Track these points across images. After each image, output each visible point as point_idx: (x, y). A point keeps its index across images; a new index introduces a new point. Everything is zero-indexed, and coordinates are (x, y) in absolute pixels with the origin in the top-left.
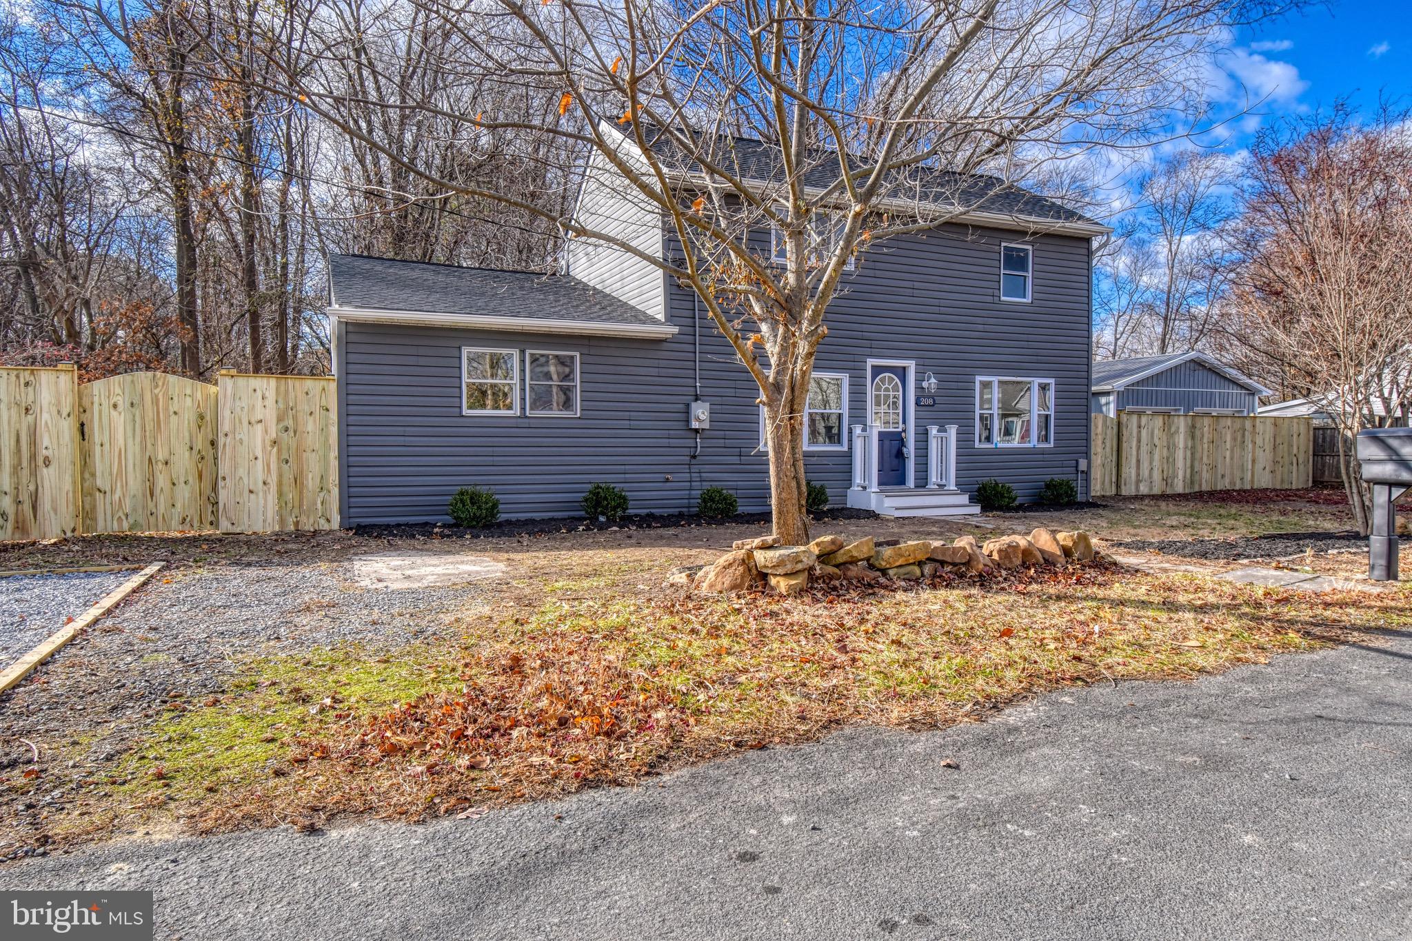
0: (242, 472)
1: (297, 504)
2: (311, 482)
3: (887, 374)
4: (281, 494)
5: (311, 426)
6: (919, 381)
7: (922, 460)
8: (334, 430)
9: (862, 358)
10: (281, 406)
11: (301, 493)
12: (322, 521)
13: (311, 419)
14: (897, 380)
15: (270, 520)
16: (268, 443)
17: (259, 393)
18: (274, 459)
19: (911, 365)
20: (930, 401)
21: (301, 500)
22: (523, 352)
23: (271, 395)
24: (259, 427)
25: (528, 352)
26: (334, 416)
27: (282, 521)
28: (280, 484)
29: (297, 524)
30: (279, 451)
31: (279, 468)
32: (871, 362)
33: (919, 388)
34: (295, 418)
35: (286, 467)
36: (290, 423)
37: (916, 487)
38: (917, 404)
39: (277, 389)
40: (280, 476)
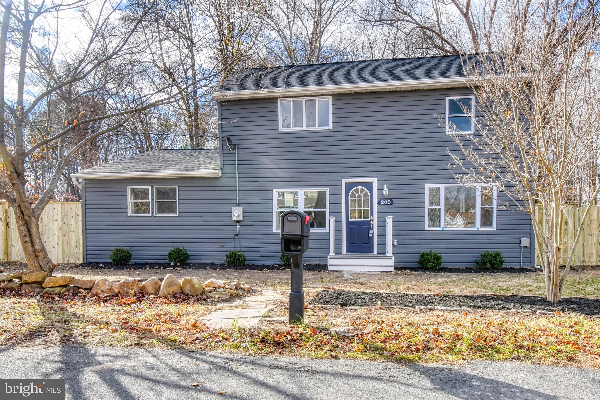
0: (51, 239)
1: (68, 252)
2: (73, 245)
3: (359, 187)
4: (63, 249)
5: (73, 222)
6: (380, 190)
7: (382, 238)
8: (81, 223)
9: (339, 179)
10: (63, 214)
11: (70, 248)
12: (77, 260)
13: (72, 219)
14: (366, 190)
15: (59, 258)
16: (59, 229)
17: (56, 210)
18: (61, 235)
19: (375, 180)
20: (389, 202)
21: (70, 251)
22: (152, 187)
23: (60, 210)
24: (56, 222)
25: (155, 187)
26: (80, 217)
27: (63, 259)
28: (63, 245)
29: (68, 260)
30: (62, 231)
31: (62, 239)
32: (344, 181)
33: (380, 194)
34: (67, 219)
35: (64, 238)
36: (65, 221)
37: (378, 254)
38: (379, 203)
39: (62, 207)
40: (63, 241)
